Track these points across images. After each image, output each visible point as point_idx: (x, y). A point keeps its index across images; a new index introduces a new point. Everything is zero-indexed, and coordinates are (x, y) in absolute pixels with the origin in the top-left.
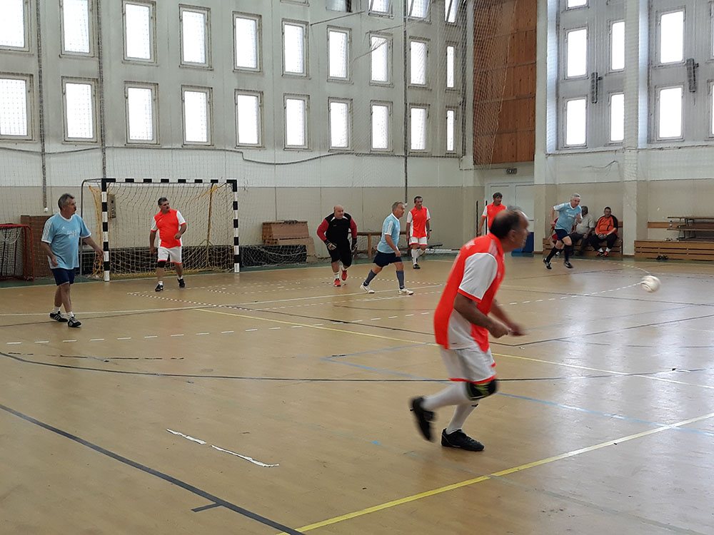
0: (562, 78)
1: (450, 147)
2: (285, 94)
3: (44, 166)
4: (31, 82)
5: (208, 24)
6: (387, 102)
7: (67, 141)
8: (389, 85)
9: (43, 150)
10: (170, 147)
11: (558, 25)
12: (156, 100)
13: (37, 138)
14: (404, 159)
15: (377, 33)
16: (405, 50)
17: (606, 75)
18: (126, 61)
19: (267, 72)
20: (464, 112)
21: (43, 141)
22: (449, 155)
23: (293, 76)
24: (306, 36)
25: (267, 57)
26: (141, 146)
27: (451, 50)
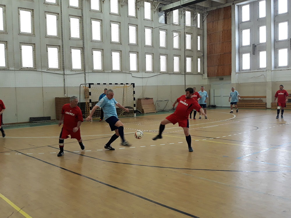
0: (240, 46)
1: (199, 71)
2: (146, 53)
3: (64, 79)
4: (60, 49)
5: (120, 28)
6: (178, 55)
7: (72, 70)
8: (179, 50)
9: (64, 73)
10: (107, 72)
11: (239, 28)
12: (103, 55)
13: (62, 69)
14: (184, 75)
15: (176, 31)
16: (184, 37)
17: (258, 45)
18: (92, 41)
19: (140, 45)
20: (203, 58)
21: (64, 70)
22: (199, 74)
23: (148, 46)
24: (152, 32)
25: (139, 40)
26: (98, 72)
27: (199, 37)
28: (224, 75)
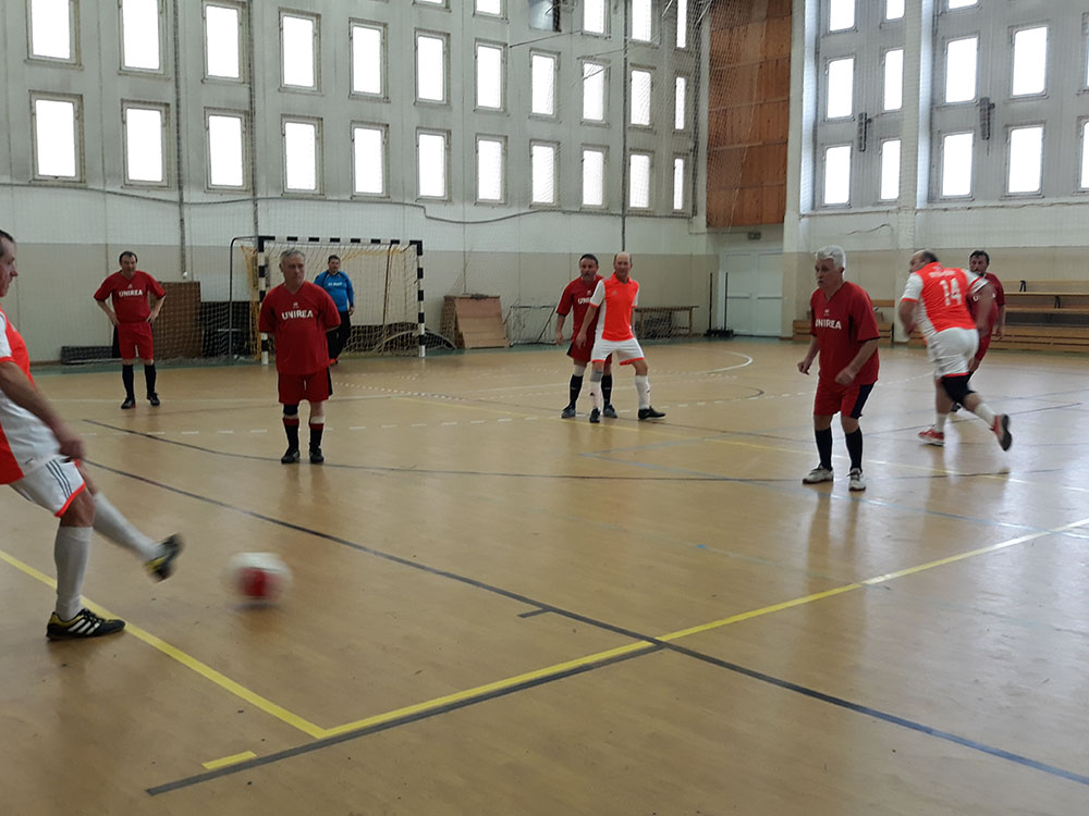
0: (820, 119)
1: (678, 204)
2: (477, 134)
3: (182, 220)
4: (167, 113)
5: (384, 44)
6: (601, 146)
7: (210, 189)
8: (605, 125)
9: (181, 199)
10: (336, 198)
11: (817, 53)
12: (320, 139)
13: (174, 184)
14: (620, 219)
15: (592, 59)
16: (625, 82)
17: (877, 116)
18: (283, 90)
19: (456, 105)
20: (696, 161)
21: (180, 188)
22: (676, 215)
23: (488, 112)
24: (504, 61)
25: (456, 86)
26: (301, 197)
27: (681, 82)
28: (761, 223)
